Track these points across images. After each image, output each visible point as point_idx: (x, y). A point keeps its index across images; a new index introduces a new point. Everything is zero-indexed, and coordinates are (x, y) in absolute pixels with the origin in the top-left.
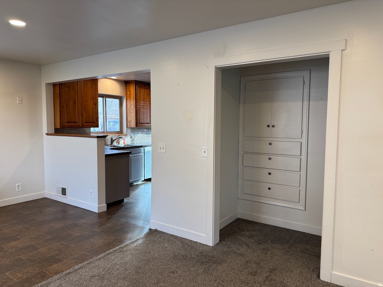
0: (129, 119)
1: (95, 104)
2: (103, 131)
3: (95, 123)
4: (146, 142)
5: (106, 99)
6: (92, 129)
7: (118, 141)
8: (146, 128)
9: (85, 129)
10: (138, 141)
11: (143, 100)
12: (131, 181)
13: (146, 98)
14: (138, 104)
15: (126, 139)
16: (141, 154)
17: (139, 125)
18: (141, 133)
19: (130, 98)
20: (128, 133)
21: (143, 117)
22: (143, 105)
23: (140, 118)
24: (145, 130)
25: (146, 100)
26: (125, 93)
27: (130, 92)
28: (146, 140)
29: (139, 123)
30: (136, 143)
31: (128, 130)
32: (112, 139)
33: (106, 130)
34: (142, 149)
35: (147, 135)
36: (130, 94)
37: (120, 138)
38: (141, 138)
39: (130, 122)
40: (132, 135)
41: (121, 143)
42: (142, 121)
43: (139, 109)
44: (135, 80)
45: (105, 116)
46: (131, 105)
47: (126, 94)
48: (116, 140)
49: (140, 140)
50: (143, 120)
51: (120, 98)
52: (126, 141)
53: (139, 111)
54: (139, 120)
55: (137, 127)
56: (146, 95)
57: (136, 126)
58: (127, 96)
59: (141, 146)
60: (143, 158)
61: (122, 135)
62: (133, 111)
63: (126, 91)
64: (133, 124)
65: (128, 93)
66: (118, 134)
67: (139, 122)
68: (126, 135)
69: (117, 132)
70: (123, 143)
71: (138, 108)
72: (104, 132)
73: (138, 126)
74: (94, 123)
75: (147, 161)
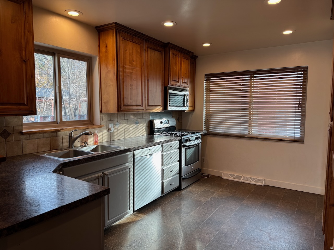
0: (105, 97)
1: (25, 61)
2: (54, 120)
3: (25, 105)
4: (133, 136)
5: (61, 58)
6: (27, 119)
7: (83, 139)
8: (134, 113)
9: (8, 118)
10: (121, 136)
11: (130, 63)
12: (108, 222)
13: (134, 59)
14: (121, 69)
15: (99, 135)
16: (127, 164)
17: (123, 108)
18: (126, 122)
19: (107, 58)
20: (103, 123)
21: (131, 94)
22: (131, 73)
23: (125, 96)
24: (132, 117)
25: (134, 63)
26: (98, 49)
27: (106, 46)
28: (133, 133)
29: (124, 105)
30: (117, 139)
31: (104, 117)
32: (70, 137)
33: (61, 119)
34: (129, 156)
35: (136, 126)
36: (106, 52)
37: (87, 134)
38: (126, 130)
39: (107, 103)
40: (111, 125)
41: (91, 142)
42: (128, 101)
43: (123, 79)
44: (116, 23)
45: (57, 91)
46: (108, 72)
47: (100, 52)
48: (81, 137)
49: (123, 134)
50: (131, 99)
51: (88, 60)
52: (99, 138)
53: (123, 82)
54: (123, 99)
55: (120, 113)
56: (134, 53)
57: (118, 111)
58: (101, 55)
59: (128, 150)
60: (132, 173)
61: (93, 126)
62: (111, 84)
63: (99, 46)
64: (112, 106)
65: (103, 50)
66: (84, 124)
67: (124, 103)
68: (100, 127)
69: (83, 122)
70: (93, 142)
71: (121, 78)
72: (56, 122)
73: (121, 111)
74: (23, 104)
75: (139, 175)
